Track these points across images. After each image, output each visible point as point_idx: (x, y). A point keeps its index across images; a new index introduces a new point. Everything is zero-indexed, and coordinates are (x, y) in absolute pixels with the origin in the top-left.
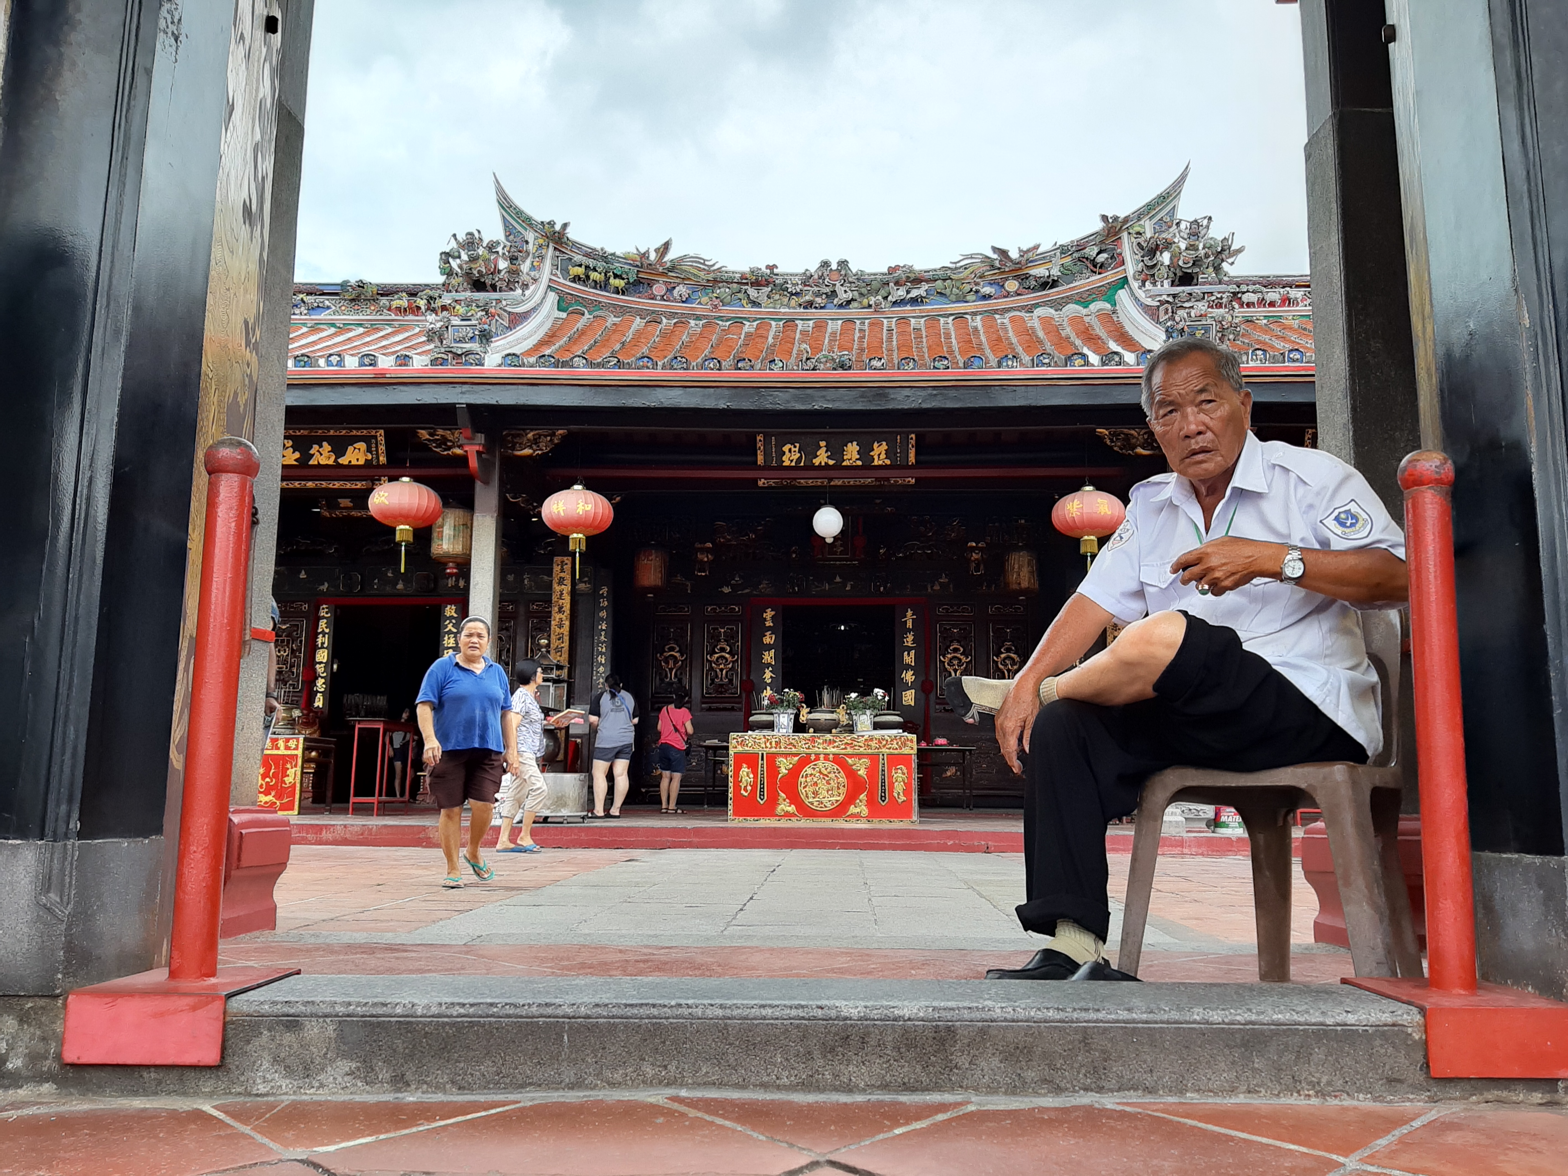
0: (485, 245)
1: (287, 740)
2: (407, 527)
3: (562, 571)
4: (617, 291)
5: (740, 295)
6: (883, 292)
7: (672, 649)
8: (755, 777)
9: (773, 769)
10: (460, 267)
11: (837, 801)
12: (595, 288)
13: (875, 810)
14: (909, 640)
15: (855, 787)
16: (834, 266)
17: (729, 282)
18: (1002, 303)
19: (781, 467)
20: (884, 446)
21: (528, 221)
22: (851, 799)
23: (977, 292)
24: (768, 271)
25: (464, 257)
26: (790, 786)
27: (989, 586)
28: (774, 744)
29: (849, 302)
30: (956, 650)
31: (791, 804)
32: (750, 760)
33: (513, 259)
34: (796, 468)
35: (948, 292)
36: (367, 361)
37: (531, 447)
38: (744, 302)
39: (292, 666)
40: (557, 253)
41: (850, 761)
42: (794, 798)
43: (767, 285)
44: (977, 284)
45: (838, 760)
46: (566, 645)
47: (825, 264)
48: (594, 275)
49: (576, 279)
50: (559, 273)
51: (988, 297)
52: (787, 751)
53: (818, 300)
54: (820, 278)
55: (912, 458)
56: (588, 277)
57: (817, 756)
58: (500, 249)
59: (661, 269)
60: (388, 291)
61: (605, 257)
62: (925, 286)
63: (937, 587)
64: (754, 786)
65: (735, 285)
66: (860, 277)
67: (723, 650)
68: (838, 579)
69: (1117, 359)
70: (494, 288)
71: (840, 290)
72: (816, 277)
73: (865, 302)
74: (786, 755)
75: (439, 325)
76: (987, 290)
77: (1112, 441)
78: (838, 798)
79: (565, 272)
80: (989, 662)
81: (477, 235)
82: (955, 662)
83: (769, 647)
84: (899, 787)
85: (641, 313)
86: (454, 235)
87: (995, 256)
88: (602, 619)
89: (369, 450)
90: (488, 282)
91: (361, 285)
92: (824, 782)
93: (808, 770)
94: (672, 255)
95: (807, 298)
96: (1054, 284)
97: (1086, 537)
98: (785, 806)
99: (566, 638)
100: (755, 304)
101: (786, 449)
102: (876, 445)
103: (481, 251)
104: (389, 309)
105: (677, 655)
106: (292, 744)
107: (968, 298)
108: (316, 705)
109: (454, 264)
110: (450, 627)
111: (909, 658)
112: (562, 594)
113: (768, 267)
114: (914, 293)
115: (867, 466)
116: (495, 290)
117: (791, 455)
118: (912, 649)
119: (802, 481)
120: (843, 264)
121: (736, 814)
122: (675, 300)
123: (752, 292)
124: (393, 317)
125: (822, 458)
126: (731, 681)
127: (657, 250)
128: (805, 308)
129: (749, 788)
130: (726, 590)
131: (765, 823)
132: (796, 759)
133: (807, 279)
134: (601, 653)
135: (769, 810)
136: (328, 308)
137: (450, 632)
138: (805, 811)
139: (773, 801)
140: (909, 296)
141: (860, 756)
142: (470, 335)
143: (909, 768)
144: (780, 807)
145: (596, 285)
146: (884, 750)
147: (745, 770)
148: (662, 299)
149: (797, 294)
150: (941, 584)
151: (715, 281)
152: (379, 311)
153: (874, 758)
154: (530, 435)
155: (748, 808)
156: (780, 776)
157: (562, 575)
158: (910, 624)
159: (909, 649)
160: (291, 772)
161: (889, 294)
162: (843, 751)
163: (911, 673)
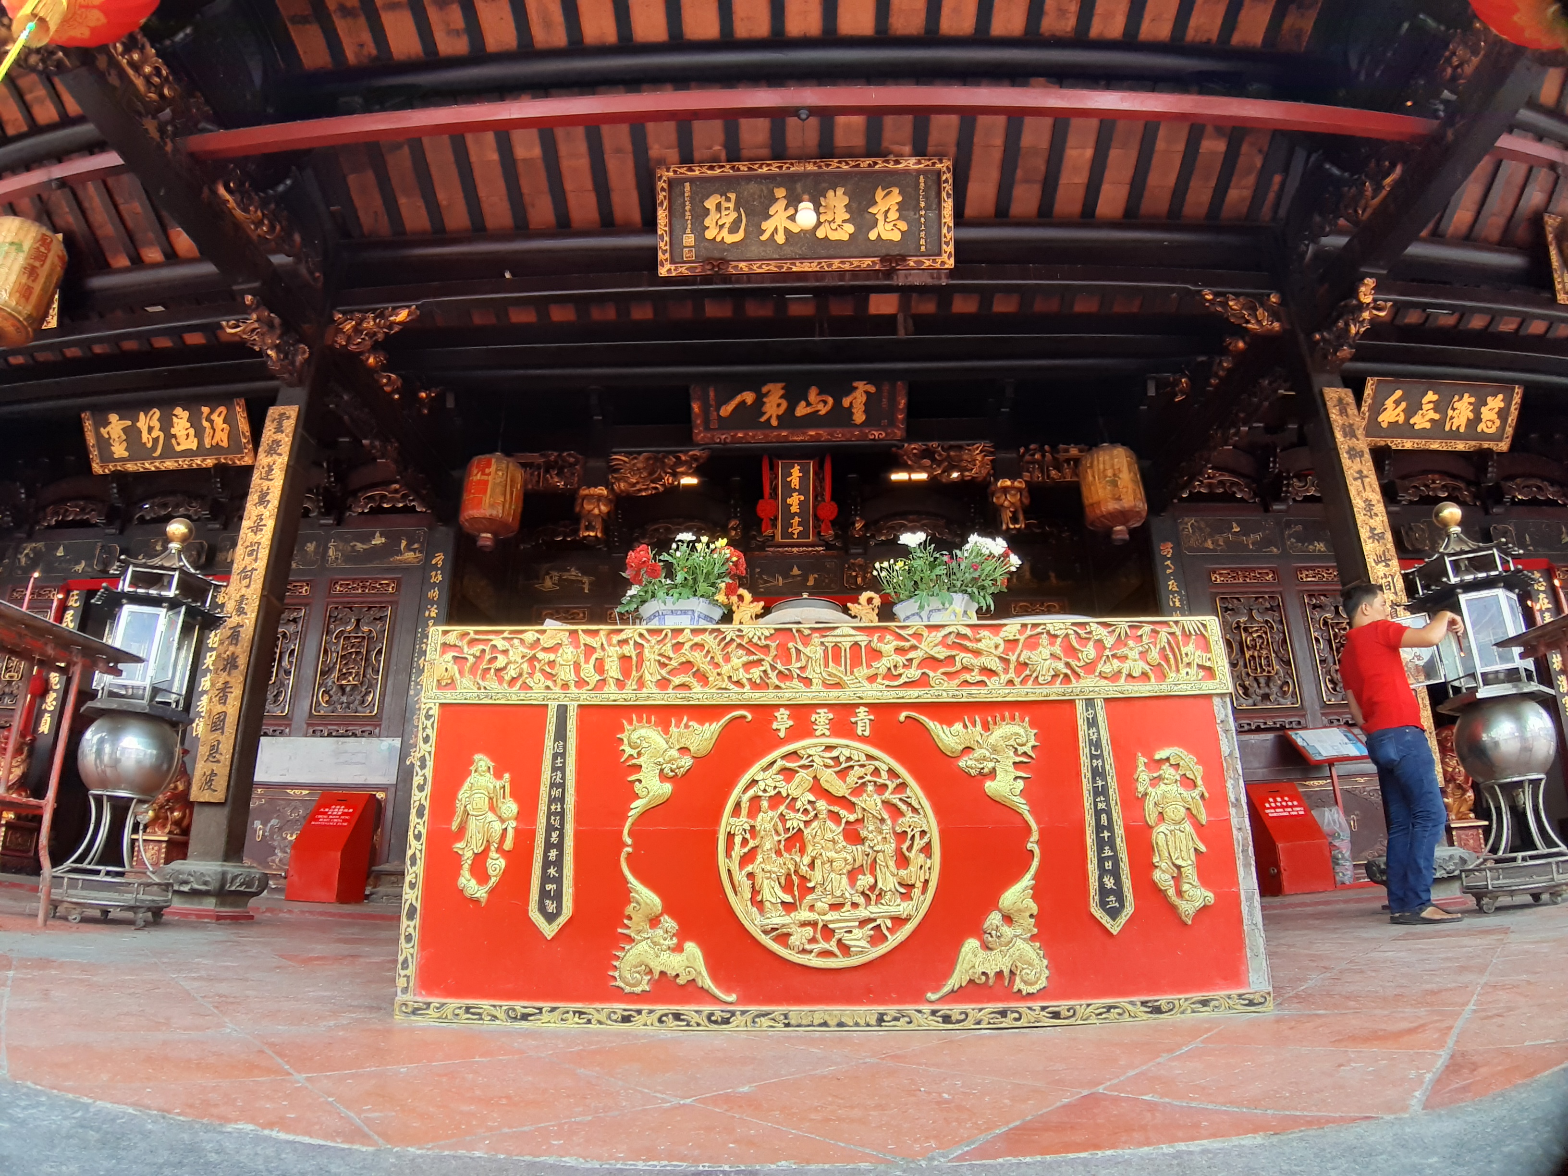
8: (527, 813)
9: (605, 775)
11: (899, 921)
20: (896, 196)
22: (961, 906)
28: (613, 670)
32: (510, 736)
42: (700, 909)
52: (671, 697)
64: (518, 857)
74: (662, 717)
78: (903, 908)
88: (432, 601)
92: (835, 830)
93: (761, 780)
98: (652, 948)
102: (880, 194)
119: (742, 265)
129: (496, 864)
132: (708, 729)
138: (753, 971)
139: (602, 925)
144: (630, 955)
147: (480, 782)
155: (480, 956)
156: (638, 806)
162: (913, 695)
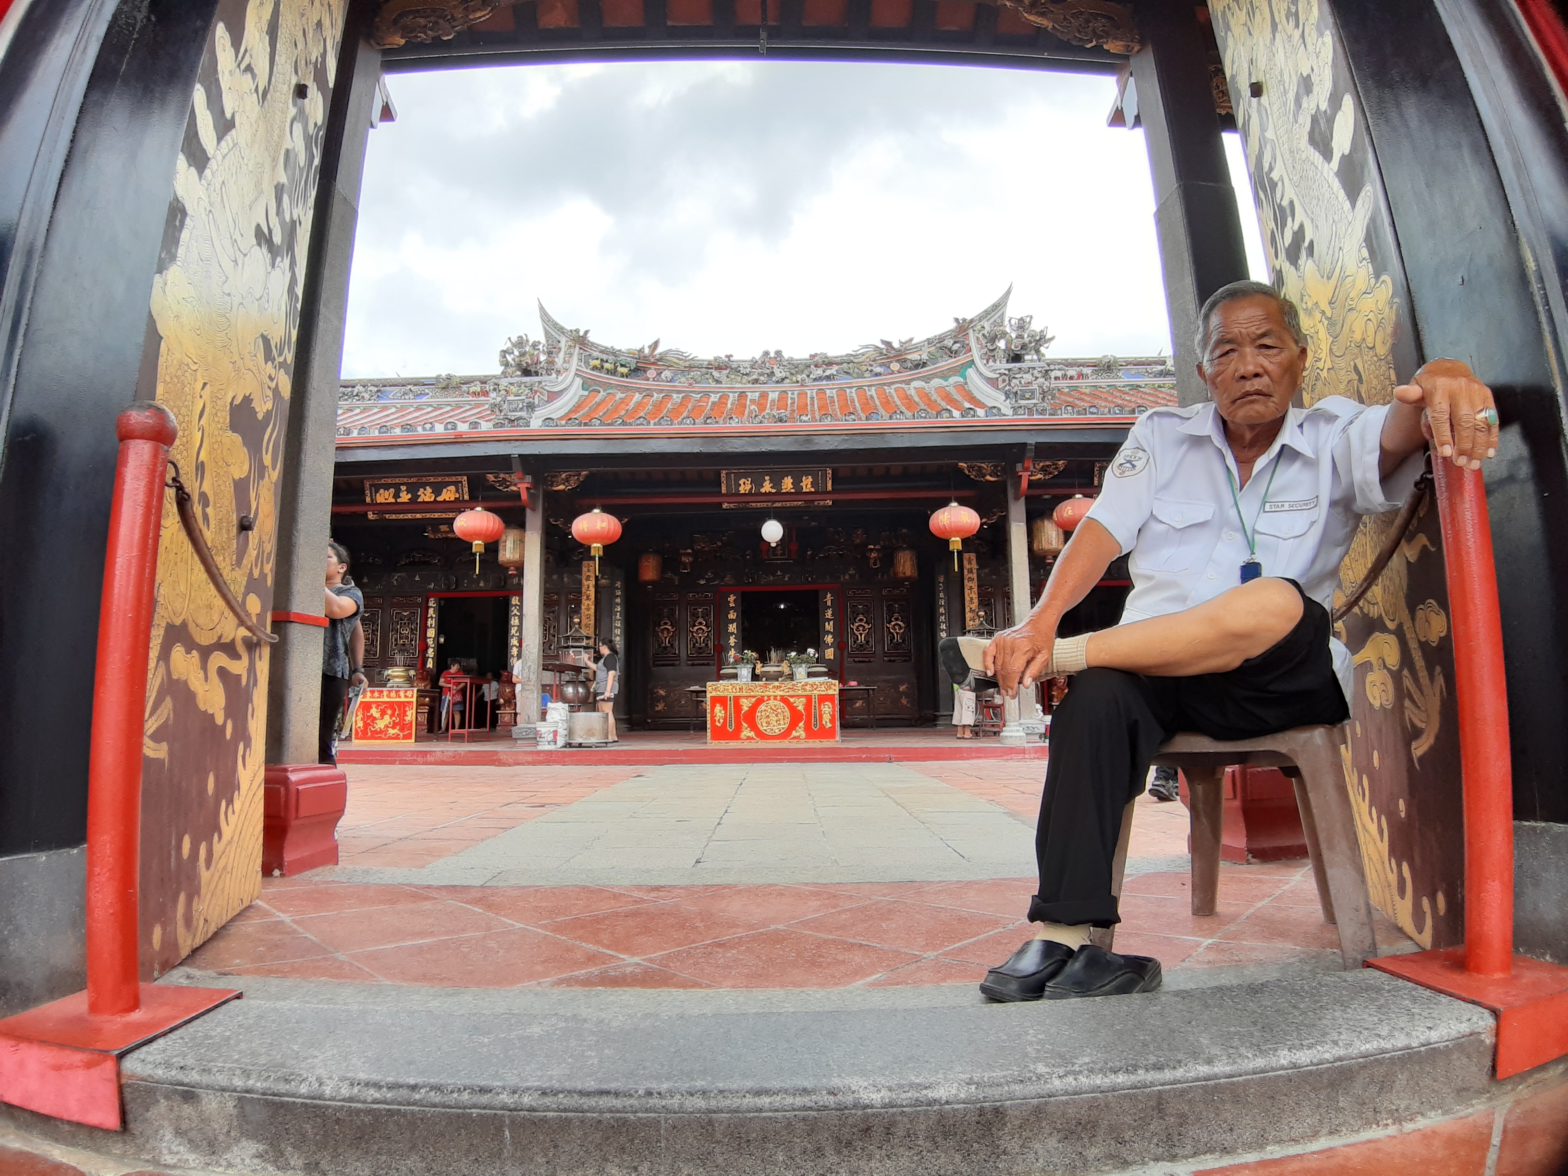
0: (530, 344)
1: (406, 691)
2: (480, 542)
3: (589, 571)
4: (622, 376)
5: (707, 376)
6: (806, 372)
7: (666, 624)
8: (726, 713)
9: (738, 707)
10: (514, 360)
11: (783, 728)
12: (607, 374)
13: (810, 734)
14: (829, 614)
15: (795, 717)
16: (772, 355)
17: (700, 367)
18: (889, 378)
19: (739, 495)
20: (810, 479)
21: (561, 330)
22: (793, 726)
23: (871, 371)
24: (727, 359)
25: (516, 353)
26: (751, 717)
27: (883, 576)
28: (738, 689)
29: (783, 379)
30: (861, 620)
31: (751, 730)
32: (721, 700)
33: (550, 353)
34: (750, 494)
35: (851, 371)
36: (450, 426)
37: (564, 484)
38: (710, 381)
39: (412, 640)
40: (582, 351)
41: (792, 700)
42: (754, 727)
43: (726, 369)
44: (871, 365)
45: (784, 700)
46: (592, 622)
47: (766, 353)
48: (606, 365)
49: (595, 368)
50: (582, 364)
51: (880, 374)
52: (747, 694)
53: (762, 378)
54: (763, 363)
55: (829, 488)
56: (602, 367)
57: (769, 697)
58: (540, 347)
59: (652, 360)
60: (468, 381)
61: (614, 353)
62: (835, 367)
63: (847, 577)
64: (725, 719)
65: (704, 370)
66: (790, 361)
67: (700, 623)
68: (779, 573)
69: (972, 413)
70: (537, 374)
71: (776, 370)
72: (760, 362)
73: (794, 379)
74: (747, 697)
75: (499, 399)
76: (878, 370)
77: (969, 471)
78: (784, 726)
79: (587, 363)
80: (883, 628)
81: (525, 338)
82: (861, 628)
83: (732, 621)
84: (826, 718)
85: (639, 390)
86: (509, 338)
87: (883, 346)
88: (618, 604)
89: (457, 491)
90: (533, 370)
91: (449, 378)
92: (774, 715)
93: (762, 707)
94: (660, 350)
95: (755, 377)
96: (924, 364)
97: (953, 539)
98: (746, 732)
99: (593, 618)
100: (718, 381)
101: (741, 482)
102: (804, 478)
103: (527, 349)
104: (468, 393)
105: (670, 628)
106: (409, 694)
107: (866, 375)
108: (428, 666)
109: (509, 358)
110: (515, 611)
111: (829, 627)
112: (589, 587)
113: (727, 356)
114: (828, 373)
115: (799, 492)
116: (537, 375)
117: (745, 486)
118: (831, 620)
119: (753, 504)
120: (778, 353)
121: (713, 738)
122: (663, 381)
123: (716, 374)
124: (471, 398)
125: (767, 487)
126: (707, 645)
127: (650, 347)
128: (753, 383)
129: (722, 721)
130: (702, 582)
131: (733, 745)
132: (754, 699)
133: (754, 364)
134: (617, 627)
135: (736, 735)
136: (428, 394)
137: (515, 615)
138: (761, 735)
139: (738, 729)
140: (825, 374)
141: (799, 696)
142: (521, 406)
143: (833, 703)
144: (745, 733)
145: (608, 372)
146: (815, 692)
147: (718, 708)
148: (654, 380)
149: (747, 374)
150: (850, 575)
151: (690, 367)
152: (462, 395)
153: (809, 698)
154: (563, 476)
155: (721, 734)
156: (743, 711)
157: (589, 574)
158: (829, 603)
159: (829, 620)
160: (409, 713)
161: (811, 373)
162: (787, 694)
163: (830, 636)
